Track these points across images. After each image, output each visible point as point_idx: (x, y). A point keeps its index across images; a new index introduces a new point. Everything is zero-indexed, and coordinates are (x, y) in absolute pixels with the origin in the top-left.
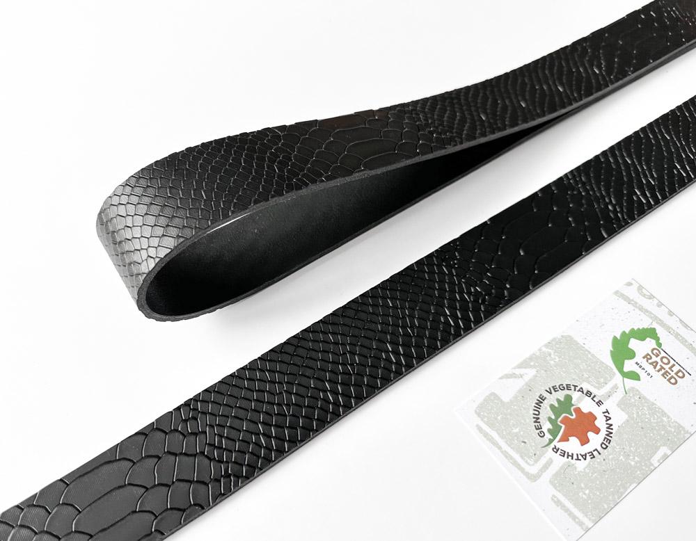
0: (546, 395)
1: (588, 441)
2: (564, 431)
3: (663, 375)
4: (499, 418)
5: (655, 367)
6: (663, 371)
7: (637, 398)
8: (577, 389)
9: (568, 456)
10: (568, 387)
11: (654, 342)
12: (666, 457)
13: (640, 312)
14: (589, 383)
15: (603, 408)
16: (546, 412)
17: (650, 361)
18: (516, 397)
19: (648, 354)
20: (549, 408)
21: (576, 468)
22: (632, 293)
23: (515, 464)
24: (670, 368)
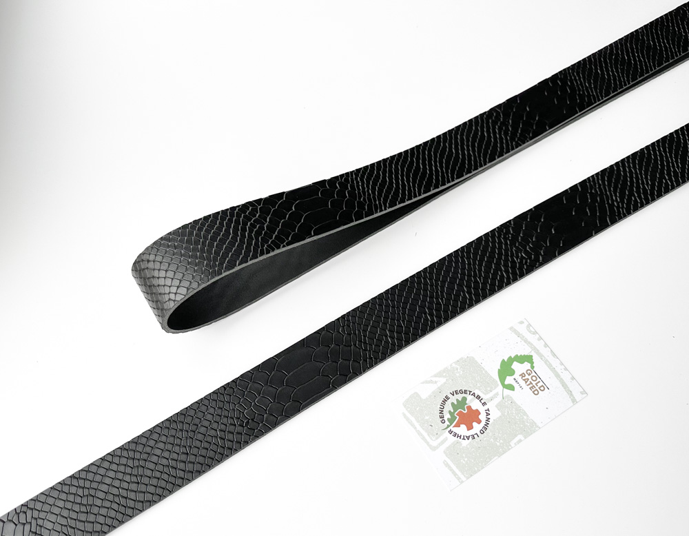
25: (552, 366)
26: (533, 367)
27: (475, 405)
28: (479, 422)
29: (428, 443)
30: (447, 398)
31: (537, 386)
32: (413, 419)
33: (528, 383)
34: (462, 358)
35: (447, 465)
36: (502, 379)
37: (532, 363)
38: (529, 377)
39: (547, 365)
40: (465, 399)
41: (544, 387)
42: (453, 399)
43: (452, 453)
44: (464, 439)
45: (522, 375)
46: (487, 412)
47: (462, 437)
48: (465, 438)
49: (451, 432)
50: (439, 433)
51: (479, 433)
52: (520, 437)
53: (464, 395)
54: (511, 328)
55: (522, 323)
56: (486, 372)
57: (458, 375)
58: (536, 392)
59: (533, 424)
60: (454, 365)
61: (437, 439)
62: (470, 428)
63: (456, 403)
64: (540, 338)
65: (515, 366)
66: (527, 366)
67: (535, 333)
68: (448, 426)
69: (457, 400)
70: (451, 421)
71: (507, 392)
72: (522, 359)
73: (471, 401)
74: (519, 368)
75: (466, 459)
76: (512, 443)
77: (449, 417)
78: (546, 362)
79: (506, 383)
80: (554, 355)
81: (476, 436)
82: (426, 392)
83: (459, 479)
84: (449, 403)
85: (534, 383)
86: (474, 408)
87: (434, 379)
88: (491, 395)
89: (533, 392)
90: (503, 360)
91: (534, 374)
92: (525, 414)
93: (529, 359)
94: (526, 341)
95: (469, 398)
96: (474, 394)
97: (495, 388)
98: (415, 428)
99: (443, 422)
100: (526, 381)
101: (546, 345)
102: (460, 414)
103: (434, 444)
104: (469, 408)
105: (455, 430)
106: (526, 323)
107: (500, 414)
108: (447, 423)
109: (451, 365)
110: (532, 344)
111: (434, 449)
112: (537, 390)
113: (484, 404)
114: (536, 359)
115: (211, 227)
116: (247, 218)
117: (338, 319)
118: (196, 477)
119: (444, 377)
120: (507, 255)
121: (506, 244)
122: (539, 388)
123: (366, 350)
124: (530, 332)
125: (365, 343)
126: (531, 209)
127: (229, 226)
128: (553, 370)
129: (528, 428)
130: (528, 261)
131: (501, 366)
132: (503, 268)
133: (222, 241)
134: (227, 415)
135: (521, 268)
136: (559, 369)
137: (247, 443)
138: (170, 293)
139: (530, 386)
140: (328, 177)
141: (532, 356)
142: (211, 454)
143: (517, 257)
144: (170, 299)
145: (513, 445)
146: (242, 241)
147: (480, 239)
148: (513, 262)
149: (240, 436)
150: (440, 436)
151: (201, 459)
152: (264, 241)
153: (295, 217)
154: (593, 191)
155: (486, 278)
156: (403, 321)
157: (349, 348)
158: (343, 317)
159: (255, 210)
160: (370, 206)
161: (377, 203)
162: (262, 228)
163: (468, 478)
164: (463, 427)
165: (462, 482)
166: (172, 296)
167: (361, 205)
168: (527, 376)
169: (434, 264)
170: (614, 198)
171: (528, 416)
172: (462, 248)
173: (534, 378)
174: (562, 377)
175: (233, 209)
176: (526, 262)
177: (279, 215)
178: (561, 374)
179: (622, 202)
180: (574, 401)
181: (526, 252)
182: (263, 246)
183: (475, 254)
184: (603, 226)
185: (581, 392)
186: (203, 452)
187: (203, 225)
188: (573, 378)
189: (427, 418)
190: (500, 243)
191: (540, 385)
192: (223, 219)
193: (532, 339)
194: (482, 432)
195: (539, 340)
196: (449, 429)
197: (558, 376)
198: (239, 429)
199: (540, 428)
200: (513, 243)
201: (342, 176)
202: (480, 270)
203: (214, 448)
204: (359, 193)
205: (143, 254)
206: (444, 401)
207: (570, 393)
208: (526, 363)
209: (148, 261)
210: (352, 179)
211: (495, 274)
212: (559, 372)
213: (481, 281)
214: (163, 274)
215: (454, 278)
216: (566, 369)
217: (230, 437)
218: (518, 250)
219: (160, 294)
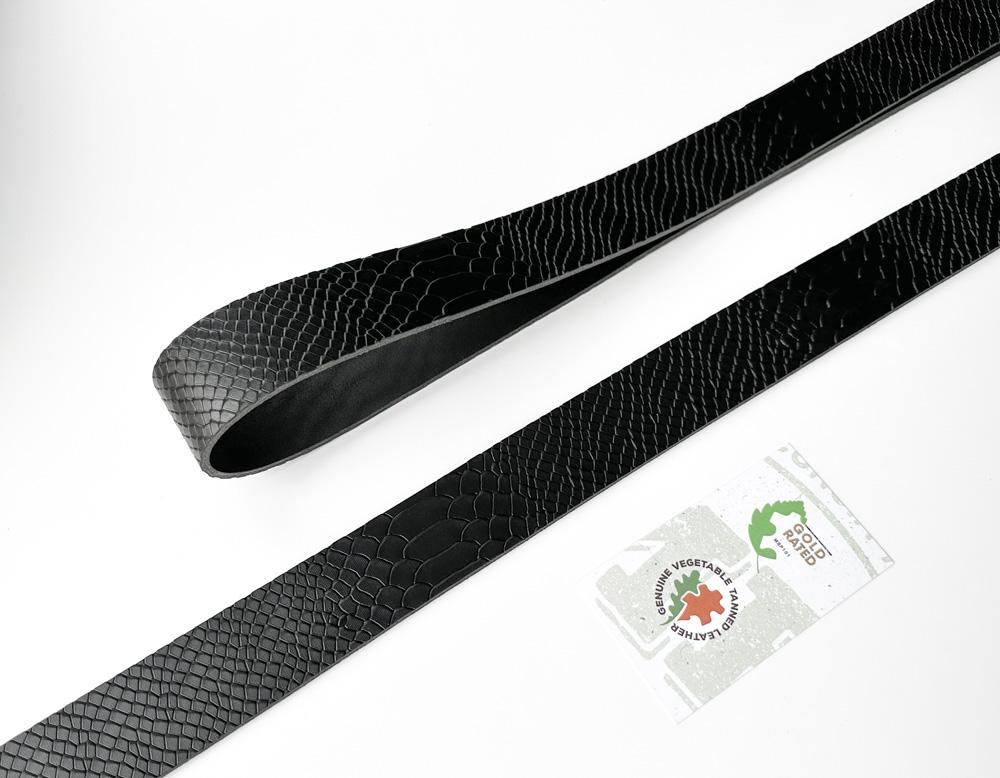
25: (834, 517)
26: (804, 520)
27: (713, 583)
28: (721, 610)
29: (637, 647)
30: (667, 573)
31: (812, 552)
32: (613, 609)
33: (798, 545)
34: (690, 509)
35: (670, 682)
36: (756, 542)
37: (802, 513)
38: (800, 537)
39: (828, 517)
40: (696, 574)
41: (824, 552)
42: (677, 575)
43: (676, 661)
44: (697, 639)
45: (788, 534)
46: (734, 594)
47: (694, 636)
48: (699, 637)
49: (675, 628)
50: (656, 630)
51: (721, 629)
52: (787, 633)
53: (694, 568)
54: (767, 459)
55: (784, 450)
56: (729, 529)
57: (683, 535)
58: (811, 561)
59: (809, 611)
60: (676, 520)
61: (653, 639)
62: (706, 620)
63: (682, 582)
64: (815, 474)
65: (777, 519)
66: (794, 518)
67: (806, 465)
68: (671, 619)
69: (684, 576)
70: (675, 610)
71: (764, 561)
72: (786, 508)
73: (707, 577)
74: (782, 522)
75: (701, 672)
76: (775, 645)
77: (672, 604)
78: (826, 511)
79: (763, 546)
80: (838, 500)
81: (716, 634)
82: (633, 564)
83: (690, 704)
84: (670, 581)
85: (807, 546)
86: (711, 588)
87: (646, 543)
88: (738, 566)
89: (807, 560)
90: (757, 510)
91: (806, 531)
92: (794, 595)
93: (797, 507)
94: (792, 479)
95: (704, 572)
96: (710, 567)
97: (745, 555)
98: (617, 623)
99: (662, 612)
100: (794, 542)
101: (824, 485)
102: (689, 599)
103: (648, 648)
104: (704, 588)
105: (682, 624)
106: (791, 451)
107: (754, 597)
108: (669, 613)
109: (672, 520)
110: (801, 484)
111: (648, 656)
112: (812, 556)
113: (728, 581)
114: (809, 507)
115: (278, 303)
116: (337, 290)
117: (489, 451)
118: (262, 711)
119: (661, 539)
120: (756, 343)
121: (754, 326)
122: (816, 554)
123: (534, 498)
124: (798, 464)
125: (532, 488)
126: (792, 271)
127: (307, 302)
128: (838, 524)
129: (800, 619)
130: (791, 352)
131: (753, 520)
132: (750, 364)
133: (297, 326)
134: (311, 609)
135: (779, 363)
136: (847, 522)
137: (343, 653)
138: (211, 410)
139: (800, 551)
140: (467, 226)
141: (802, 503)
142: (286, 672)
143: (773, 346)
144: (211, 421)
145: (776, 646)
146: (329, 325)
147: (712, 319)
148: (767, 354)
149: (331, 642)
150: (657, 635)
151: (269, 681)
152: (365, 324)
153: (416, 286)
154: (888, 241)
155: (724, 380)
156: (593, 452)
157: (507, 496)
158: (496, 447)
159: (349, 277)
160: (535, 270)
161: (547, 263)
162: (361, 304)
163: (705, 703)
164: (695, 619)
165: (697, 709)
166: (215, 416)
167: (521, 268)
168: (796, 536)
169: (640, 360)
170: (922, 251)
171: (799, 599)
172: (685, 334)
173: (807, 538)
174: (851, 535)
175: (314, 275)
176: (788, 354)
177: (389, 283)
178: (850, 530)
179: (936, 258)
180: (873, 573)
181: (788, 339)
182: (362, 332)
183: (706, 343)
184: (905, 295)
185: (884, 559)
186: (273, 669)
187: (265, 300)
188: (869, 536)
189: (635, 606)
190: (745, 324)
191: (816, 548)
192: (297, 291)
193: (802, 475)
194: (726, 627)
195: (812, 476)
196: (671, 624)
197: (844, 533)
198: (332, 631)
199: (819, 618)
200: (765, 325)
201: (490, 223)
202: (714, 368)
203: (290, 662)
204: (517, 249)
205: (169, 349)
206: (663, 578)
207: (866, 560)
208: (793, 514)
209: (177, 361)
210: (506, 228)
211: (738, 375)
212: (847, 527)
213: (716, 385)
214: (200, 380)
215: (673, 382)
216: (858, 522)
217: (316, 643)
218: (774, 336)
219: (196, 413)
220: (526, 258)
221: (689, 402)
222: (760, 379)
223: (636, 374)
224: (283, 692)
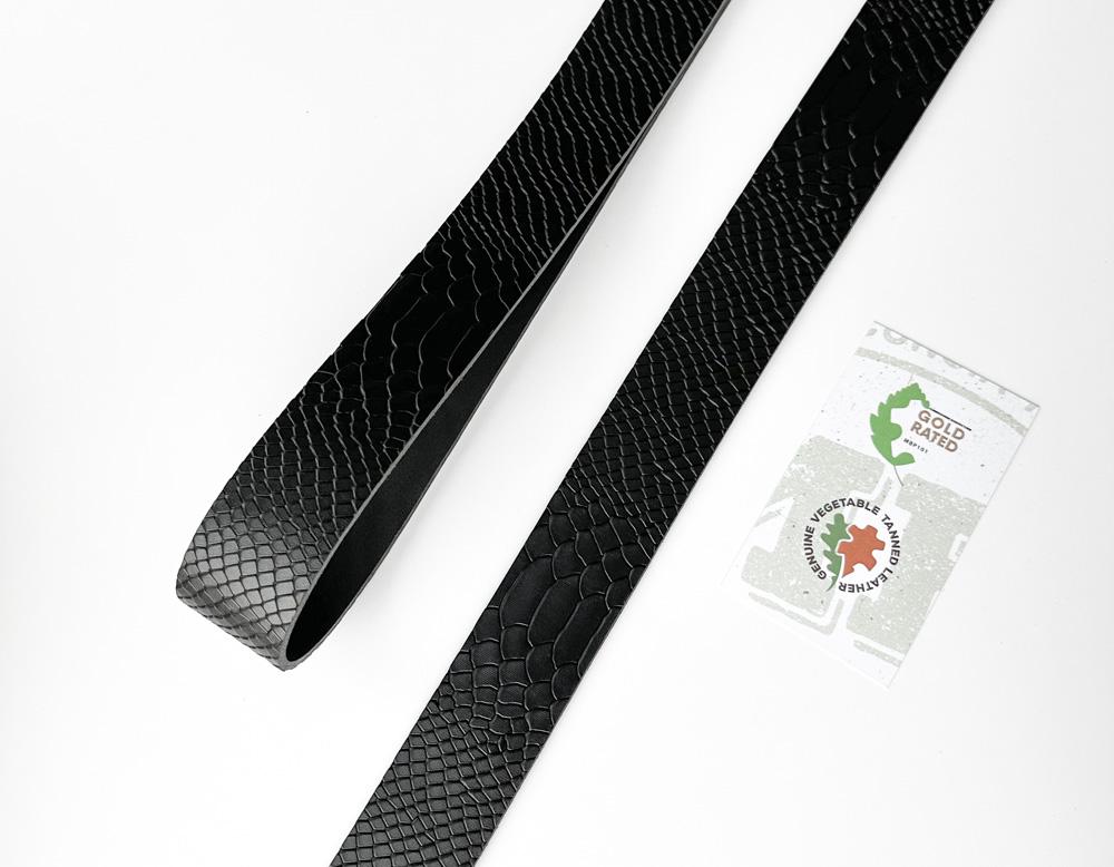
0: (813, 524)
1: (875, 562)
2: (846, 562)
3: (939, 444)
4: (770, 574)
5: (928, 436)
6: (938, 438)
7: (915, 487)
8: (846, 502)
9: (858, 588)
10: (835, 505)
11: (919, 402)
12: (963, 544)
13: (893, 368)
14: (856, 489)
15: (881, 515)
16: (819, 546)
17: (920, 431)
18: (780, 542)
19: (917, 423)
20: (821, 540)
21: (870, 600)
22: (879, 344)
23: (805, 622)
24: (946, 431)
25: (957, 386)
26: (926, 404)
27: (861, 519)
28: (881, 546)
29: (814, 626)
30: (810, 531)
31: (949, 436)
32: (771, 597)
34: (802, 447)
35: (862, 647)
36: (886, 452)
37: (921, 397)
38: (929, 425)
39: (948, 388)
40: (839, 518)
41: (962, 431)
42: (821, 528)
43: (860, 622)
44: (870, 588)
45: (916, 427)
46: (887, 521)
47: (866, 587)
48: (872, 585)
49: (843, 587)
50: (824, 599)
51: (890, 566)
52: (960, 538)
53: (835, 511)
54: (861, 352)
55: (872, 332)
56: (853, 452)
57: (808, 480)
58: (952, 447)
59: (971, 504)
60: (794, 466)
61: (825, 610)
62: (871, 564)
63: (829, 533)
64: (916, 345)
65: (897, 416)
66: (916, 406)
67: (904, 339)
68: (835, 579)
69: (828, 526)
70: (834, 568)
71: (904, 470)
72: (901, 399)
73: (852, 515)
74: (904, 417)
75: (889, 622)
76: (952, 556)
77: (829, 562)
78: (944, 382)
79: (895, 454)
80: (953, 363)
81: (886, 573)
82: (769, 537)
83: (892, 660)
84: (816, 538)
85: (941, 431)
86: (862, 526)
87: (773, 508)
88: (879, 488)
89: (947, 448)
90: (873, 416)
91: (934, 415)
92: (950, 493)
93: (913, 392)
94: (895, 363)
95: (846, 511)
96: (851, 502)
97: (881, 472)
98: (782, 610)
99: (822, 576)
100: (926, 434)
101: (932, 353)
102: (844, 548)
103: (825, 621)
104: (854, 529)
105: (848, 580)
106: (881, 330)
107: (909, 515)
108: (830, 574)
109: (789, 469)
110: (907, 363)
111: (828, 630)
112: (951, 441)
113: (875, 510)
114: (925, 386)
115: (275, 454)
116: (327, 411)
117: (563, 483)
119: (787, 495)
120: (792, 221)
121: (782, 201)
122: (954, 436)
123: (636, 515)
124: (894, 341)
125: (628, 503)
126: (797, 111)
127: (304, 446)
128: (964, 392)
129: (966, 517)
130: (834, 213)
131: (874, 430)
132: (797, 249)
133: (308, 472)
134: (463, 747)
135: (828, 233)
136: (972, 384)
137: (520, 777)
138: (267, 615)
139: (936, 441)
140: (421, 246)
141: (916, 385)
142: (473, 824)
143: (812, 216)
144: (272, 626)
145: (954, 558)
147: (733, 214)
148: (809, 228)
149: (501, 773)
150: (828, 604)
151: (460, 842)
153: (406, 359)
154: (890, 20)
155: (777, 280)
156: (674, 432)
157: (607, 526)
158: (569, 475)
159: (332, 387)
160: (520, 264)
162: (361, 416)
163: (906, 652)
164: (859, 568)
165: (900, 662)
166: (275, 620)
168: (925, 426)
169: (677, 300)
170: (932, 15)
171: (956, 495)
172: (711, 245)
173: (938, 423)
174: (983, 397)
175: (293, 405)
176: (831, 218)
177: (376, 372)
178: (977, 392)
179: (948, 14)
180: (1021, 430)
181: (823, 199)
183: (738, 245)
184: (936, 79)
185: (1028, 409)
186: (457, 828)
187: (259, 465)
188: (1003, 389)
189: (793, 582)
190: (771, 204)
191: (952, 430)
192: (287, 435)
193: (902, 352)
194: (894, 561)
195: (915, 349)
196: (838, 584)
197: (974, 398)
198: (493, 761)
199: (986, 507)
200: (794, 196)
201: (443, 228)
202: (760, 273)
203: (472, 812)
204: (489, 247)
206: (808, 538)
207: (1008, 419)
208: (912, 401)
210: (464, 225)
211: (789, 268)
212: (975, 390)
213: (770, 292)
215: (723, 310)
216: (984, 379)
217: (488, 781)
218: (809, 203)
219: (251, 623)
220: (504, 254)
221: (750, 326)
222: (814, 262)
223: (679, 319)
224: (480, 846)
